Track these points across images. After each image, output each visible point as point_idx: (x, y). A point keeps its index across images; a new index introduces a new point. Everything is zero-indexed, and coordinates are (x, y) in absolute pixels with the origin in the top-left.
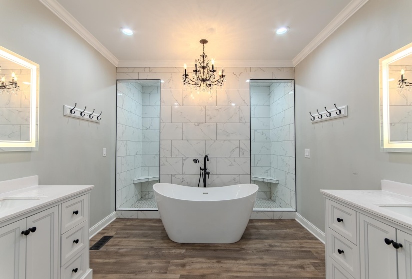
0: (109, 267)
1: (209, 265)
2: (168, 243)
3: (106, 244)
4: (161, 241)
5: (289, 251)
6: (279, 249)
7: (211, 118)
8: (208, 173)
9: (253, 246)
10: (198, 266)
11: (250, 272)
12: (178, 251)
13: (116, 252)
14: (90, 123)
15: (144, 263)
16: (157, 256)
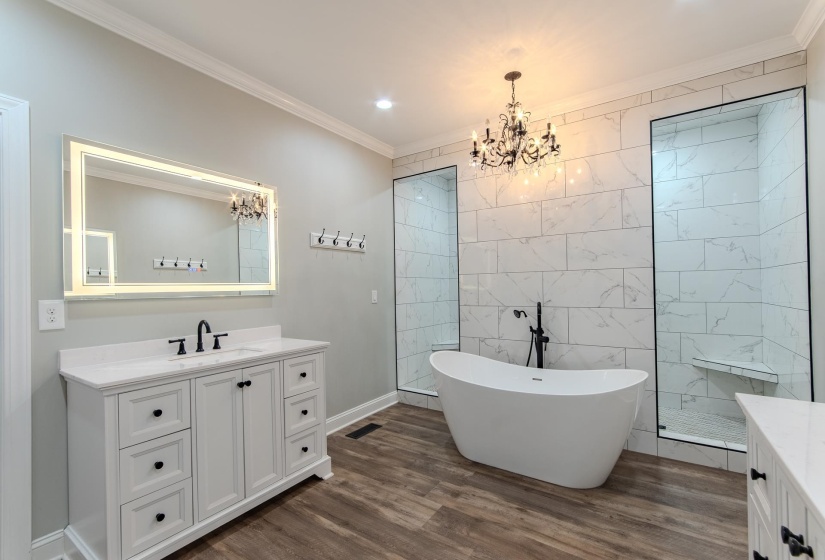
0: (357, 463)
1: (501, 509)
2: (451, 455)
3: (369, 434)
4: (443, 450)
5: (719, 548)
6: (689, 534)
7: (553, 226)
8: (547, 340)
9: (621, 507)
10: (480, 503)
11: (575, 547)
12: (460, 471)
13: (375, 448)
14: (350, 254)
15: (401, 473)
16: (423, 469)
